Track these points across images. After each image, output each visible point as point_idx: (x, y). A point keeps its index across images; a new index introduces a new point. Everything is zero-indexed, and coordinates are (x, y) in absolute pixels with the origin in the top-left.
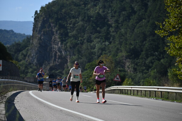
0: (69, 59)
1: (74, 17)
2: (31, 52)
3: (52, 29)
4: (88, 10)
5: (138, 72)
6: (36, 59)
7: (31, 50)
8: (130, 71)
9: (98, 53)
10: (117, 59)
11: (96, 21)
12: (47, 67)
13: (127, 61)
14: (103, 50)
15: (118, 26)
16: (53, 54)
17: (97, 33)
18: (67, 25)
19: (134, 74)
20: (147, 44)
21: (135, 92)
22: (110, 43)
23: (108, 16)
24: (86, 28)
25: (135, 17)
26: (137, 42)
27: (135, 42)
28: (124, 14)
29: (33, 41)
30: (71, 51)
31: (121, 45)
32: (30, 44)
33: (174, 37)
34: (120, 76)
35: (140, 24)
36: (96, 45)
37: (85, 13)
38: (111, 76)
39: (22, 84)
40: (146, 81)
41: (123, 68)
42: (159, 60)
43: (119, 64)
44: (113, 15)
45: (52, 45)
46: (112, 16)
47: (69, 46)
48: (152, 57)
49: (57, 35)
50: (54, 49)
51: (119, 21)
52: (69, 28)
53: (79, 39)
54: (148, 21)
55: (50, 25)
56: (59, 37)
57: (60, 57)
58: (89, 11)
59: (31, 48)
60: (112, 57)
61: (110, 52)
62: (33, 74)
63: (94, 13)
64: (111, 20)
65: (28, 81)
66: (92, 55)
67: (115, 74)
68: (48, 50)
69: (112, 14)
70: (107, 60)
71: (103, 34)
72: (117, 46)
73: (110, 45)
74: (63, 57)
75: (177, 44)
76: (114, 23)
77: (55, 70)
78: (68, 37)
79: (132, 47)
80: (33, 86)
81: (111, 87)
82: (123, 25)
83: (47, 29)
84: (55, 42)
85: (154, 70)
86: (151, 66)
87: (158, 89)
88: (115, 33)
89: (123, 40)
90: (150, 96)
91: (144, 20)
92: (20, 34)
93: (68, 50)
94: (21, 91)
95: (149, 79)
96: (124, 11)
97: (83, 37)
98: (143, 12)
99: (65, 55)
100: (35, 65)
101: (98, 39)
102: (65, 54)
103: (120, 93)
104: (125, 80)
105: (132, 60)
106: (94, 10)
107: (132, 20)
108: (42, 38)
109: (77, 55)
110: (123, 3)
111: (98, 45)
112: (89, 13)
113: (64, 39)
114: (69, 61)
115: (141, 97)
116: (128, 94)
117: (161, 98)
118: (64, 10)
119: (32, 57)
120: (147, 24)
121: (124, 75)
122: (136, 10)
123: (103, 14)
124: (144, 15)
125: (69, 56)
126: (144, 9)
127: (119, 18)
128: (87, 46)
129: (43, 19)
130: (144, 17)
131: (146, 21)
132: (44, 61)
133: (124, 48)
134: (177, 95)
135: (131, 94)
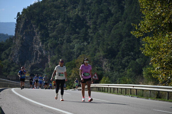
0: (49, 58)
1: (54, 19)
2: (13, 51)
3: (34, 29)
4: (67, 12)
5: (115, 70)
6: (18, 58)
7: (14, 49)
8: (107, 70)
9: (77, 53)
10: (95, 58)
11: (75, 22)
12: (28, 66)
13: (105, 61)
14: (81, 49)
15: (96, 27)
16: (34, 53)
17: (76, 34)
18: (48, 26)
19: (111, 72)
20: (123, 45)
21: (111, 90)
22: (89, 43)
23: (87, 18)
24: (66, 29)
25: (112, 19)
26: (114, 42)
27: (112, 42)
28: (102, 17)
29: (15, 41)
30: (51, 51)
31: (99, 45)
32: (12, 44)
33: (149, 38)
34: (97, 75)
35: (117, 26)
36: (75, 45)
37: (65, 15)
39: (5, 81)
40: (122, 79)
41: (100, 67)
42: (135, 59)
43: (97, 63)
44: (92, 17)
45: (33, 45)
46: (90, 18)
47: (50, 46)
48: (128, 57)
49: (38, 36)
50: (35, 48)
51: (97, 23)
52: (50, 29)
54: (125, 23)
55: (31, 26)
56: (40, 38)
57: (41, 56)
58: (69, 13)
60: (90, 57)
61: (88, 52)
62: (15, 73)
63: (73, 15)
64: (90, 21)
65: (11, 79)
66: (72, 55)
67: (93, 72)
68: (30, 50)
69: (90, 16)
71: (82, 34)
73: (88, 46)
74: (44, 56)
75: (151, 45)
76: (92, 25)
77: (36, 69)
78: (48, 38)
79: (109, 47)
80: (15, 84)
82: (101, 27)
83: (29, 30)
84: (37, 42)
85: (130, 69)
86: (127, 65)
87: (133, 87)
88: (93, 34)
89: (100, 40)
90: (126, 94)
91: (120, 22)
92: (3, 34)
93: (48, 50)
94: (3, 88)
95: (125, 77)
96: (101, 14)
97: (62, 38)
98: (120, 14)
100: (17, 63)
101: (77, 39)
102: (45, 53)
103: (98, 91)
104: (102, 79)
105: (109, 59)
106: (73, 12)
107: (109, 22)
108: (24, 38)
109: (57, 54)
110: (101, 6)
111: (77, 45)
112: (68, 15)
113: (44, 39)
114: (49, 60)
115: (117, 94)
116: (105, 92)
117: (136, 95)
118: (45, 12)
119: (14, 56)
120: (124, 26)
121: (101, 74)
122: (113, 13)
123: (82, 15)
124: (120, 17)
125: (50, 56)
126: (121, 12)
127: (97, 20)
128: (67, 46)
129: (25, 20)
130: (120, 19)
131: (122, 23)
132: (26, 60)
133: (101, 48)
134: (151, 92)
135: (107, 92)
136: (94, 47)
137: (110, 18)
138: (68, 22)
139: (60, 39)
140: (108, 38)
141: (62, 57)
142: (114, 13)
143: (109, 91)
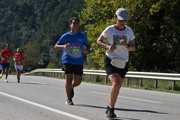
1: (3, 7)
8: (54, 56)
9: (25, 39)
11: (23, 10)
13: (51, 47)
14: (29, 36)
15: (43, 15)
17: (24, 21)
19: (57, 58)
21: (55, 73)
22: (36, 30)
23: (35, 6)
24: (14, 17)
25: (58, 8)
26: (60, 30)
27: (59, 29)
28: (49, 5)
31: (46, 32)
33: (91, 25)
34: (44, 61)
35: (63, 14)
36: (24, 32)
37: (13, 3)
38: (36, 60)
41: (47, 53)
43: (44, 50)
44: (39, 5)
46: (38, 7)
51: (44, 11)
53: (8, 27)
54: (71, 12)
58: (17, 2)
60: (37, 43)
61: (36, 39)
63: (21, 3)
64: (37, 10)
66: (20, 42)
67: (40, 58)
69: (38, 5)
70: (33, 46)
71: (30, 22)
72: (42, 34)
73: (36, 33)
75: (93, 32)
76: (40, 13)
79: (56, 34)
81: (35, 70)
82: (48, 15)
88: (41, 22)
89: (47, 28)
91: (66, 11)
96: (49, 2)
98: (66, 3)
101: (25, 26)
103: (43, 76)
104: (49, 65)
107: (55, 10)
109: (6, 41)
111: (25, 32)
112: (17, 3)
115: (60, 79)
116: (49, 76)
120: (69, 14)
121: (48, 60)
123: (29, 4)
124: (66, 6)
127: (44, 8)
128: (15, 33)
131: (68, 11)
133: (48, 35)
134: (92, 77)
135: (52, 76)
136: (41, 34)
138: (17, 10)
139: (9, 26)
140: (55, 25)
141: (11, 44)
142: (60, 2)
143: (53, 75)
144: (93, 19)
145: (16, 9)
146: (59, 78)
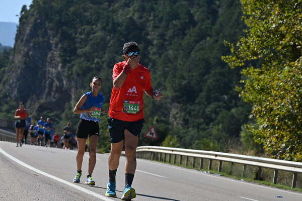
0: (73, 94)
1: (88, 23)
2: (9, 76)
3: (49, 39)
4: (114, 11)
5: (191, 126)
6: (16, 89)
7: (10, 72)
8: (178, 124)
11: (126, 32)
12: (34, 104)
13: (174, 107)
15: (163, 44)
16: (47, 82)
18: (76, 35)
19: (184, 129)
20: (210, 80)
21: (177, 158)
23: (148, 26)
24: (109, 43)
25: (193, 32)
26: (194, 74)
27: (190, 74)
28: (176, 25)
29: (14, 58)
30: (78, 81)
31: (166, 77)
32: (8, 62)
33: (253, 70)
34: (157, 131)
35: (202, 45)
37: (108, 17)
40: (202, 143)
41: (165, 117)
42: (229, 109)
43: (160, 109)
44: (157, 25)
45: (46, 67)
46: (155, 27)
47: (76, 71)
48: (216, 103)
49: (56, 51)
50: (49, 74)
51: (166, 36)
52: (79, 40)
53: (95, 62)
54: (216, 41)
55: (46, 33)
56: (60, 55)
57: (59, 89)
58: (116, 15)
59: (10, 70)
62: (9, 115)
63: (124, 18)
64: (153, 33)
67: (150, 126)
68: (39, 75)
69: (155, 24)
72: (158, 80)
74: (64, 89)
75: (257, 82)
76: (158, 39)
77: (48, 111)
78: (75, 56)
79: (184, 82)
82: (173, 44)
83: (41, 40)
84: (53, 62)
85: (219, 126)
86: (214, 118)
87: (216, 156)
89: (169, 69)
90: (201, 168)
93: (73, 79)
95: (208, 140)
96: (175, 20)
97: (101, 58)
98: (209, 24)
99: (67, 86)
100: (14, 99)
102: (67, 84)
103: (153, 159)
104: (166, 139)
105: (182, 105)
106: (125, 13)
107: (188, 36)
108: (31, 53)
109: (88, 88)
110: (176, 6)
112: (115, 17)
113: (68, 58)
114: (73, 97)
115: (186, 168)
116: (165, 161)
117: (220, 171)
118: (72, 9)
119: (10, 85)
120: (214, 45)
121: (165, 130)
122: (197, 20)
123: (139, 21)
124: (209, 29)
125: (75, 89)
126: (211, 20)
127: (166, 31)
129: (36, 21)
130: (209, 33)
131: (212, 40)
132: (31, 94)
133: (170, 83)
134: (247, 169)
135: (170, 162)
136: (156, 79)
137: (192, 30)
140: (184, 65)
142: (199, 21)
143: (172, 160)
144: (258, 58)
145: (113, 28)
146: (184, 167)
